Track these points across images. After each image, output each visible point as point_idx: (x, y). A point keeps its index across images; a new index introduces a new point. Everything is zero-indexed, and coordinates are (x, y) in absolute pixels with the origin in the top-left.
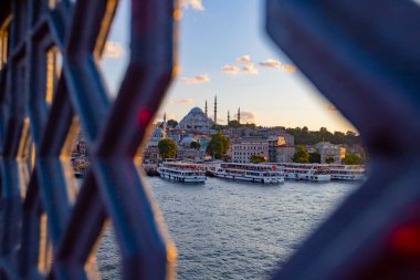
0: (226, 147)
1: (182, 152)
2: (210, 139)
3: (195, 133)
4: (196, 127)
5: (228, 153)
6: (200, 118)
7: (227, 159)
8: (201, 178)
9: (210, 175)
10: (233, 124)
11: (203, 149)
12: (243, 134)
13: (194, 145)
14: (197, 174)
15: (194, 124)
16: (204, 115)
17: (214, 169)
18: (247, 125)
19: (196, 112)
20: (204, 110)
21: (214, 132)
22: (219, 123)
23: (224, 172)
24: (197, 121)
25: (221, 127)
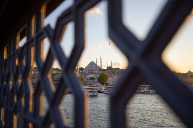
0: (106, 79)
1: (86, 82)
2: (99, 75)
3: (92, 73)
4: (92, 70)
5: (108, 82)
6: (94, 66)
7: (107, 84)
8: (96, 93)
9: (100, 92)
10: (110, 68)
11: (96, 80)
12: (114, 73)
13: (92, 78)
14: (94, 92)
15: (91, 69)
16: (96, 65)
17: (101, 89)
18: (116, 69)
19: (92, 64)
20: (96, 63)
21: (101, 72)
22: (103, 68)
23: (106, 91)
24: (92, 67)
25: (104, 70)
